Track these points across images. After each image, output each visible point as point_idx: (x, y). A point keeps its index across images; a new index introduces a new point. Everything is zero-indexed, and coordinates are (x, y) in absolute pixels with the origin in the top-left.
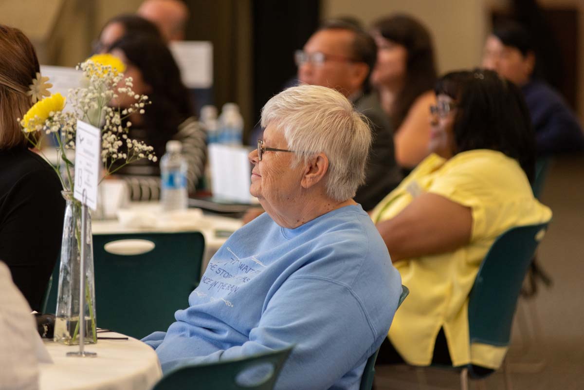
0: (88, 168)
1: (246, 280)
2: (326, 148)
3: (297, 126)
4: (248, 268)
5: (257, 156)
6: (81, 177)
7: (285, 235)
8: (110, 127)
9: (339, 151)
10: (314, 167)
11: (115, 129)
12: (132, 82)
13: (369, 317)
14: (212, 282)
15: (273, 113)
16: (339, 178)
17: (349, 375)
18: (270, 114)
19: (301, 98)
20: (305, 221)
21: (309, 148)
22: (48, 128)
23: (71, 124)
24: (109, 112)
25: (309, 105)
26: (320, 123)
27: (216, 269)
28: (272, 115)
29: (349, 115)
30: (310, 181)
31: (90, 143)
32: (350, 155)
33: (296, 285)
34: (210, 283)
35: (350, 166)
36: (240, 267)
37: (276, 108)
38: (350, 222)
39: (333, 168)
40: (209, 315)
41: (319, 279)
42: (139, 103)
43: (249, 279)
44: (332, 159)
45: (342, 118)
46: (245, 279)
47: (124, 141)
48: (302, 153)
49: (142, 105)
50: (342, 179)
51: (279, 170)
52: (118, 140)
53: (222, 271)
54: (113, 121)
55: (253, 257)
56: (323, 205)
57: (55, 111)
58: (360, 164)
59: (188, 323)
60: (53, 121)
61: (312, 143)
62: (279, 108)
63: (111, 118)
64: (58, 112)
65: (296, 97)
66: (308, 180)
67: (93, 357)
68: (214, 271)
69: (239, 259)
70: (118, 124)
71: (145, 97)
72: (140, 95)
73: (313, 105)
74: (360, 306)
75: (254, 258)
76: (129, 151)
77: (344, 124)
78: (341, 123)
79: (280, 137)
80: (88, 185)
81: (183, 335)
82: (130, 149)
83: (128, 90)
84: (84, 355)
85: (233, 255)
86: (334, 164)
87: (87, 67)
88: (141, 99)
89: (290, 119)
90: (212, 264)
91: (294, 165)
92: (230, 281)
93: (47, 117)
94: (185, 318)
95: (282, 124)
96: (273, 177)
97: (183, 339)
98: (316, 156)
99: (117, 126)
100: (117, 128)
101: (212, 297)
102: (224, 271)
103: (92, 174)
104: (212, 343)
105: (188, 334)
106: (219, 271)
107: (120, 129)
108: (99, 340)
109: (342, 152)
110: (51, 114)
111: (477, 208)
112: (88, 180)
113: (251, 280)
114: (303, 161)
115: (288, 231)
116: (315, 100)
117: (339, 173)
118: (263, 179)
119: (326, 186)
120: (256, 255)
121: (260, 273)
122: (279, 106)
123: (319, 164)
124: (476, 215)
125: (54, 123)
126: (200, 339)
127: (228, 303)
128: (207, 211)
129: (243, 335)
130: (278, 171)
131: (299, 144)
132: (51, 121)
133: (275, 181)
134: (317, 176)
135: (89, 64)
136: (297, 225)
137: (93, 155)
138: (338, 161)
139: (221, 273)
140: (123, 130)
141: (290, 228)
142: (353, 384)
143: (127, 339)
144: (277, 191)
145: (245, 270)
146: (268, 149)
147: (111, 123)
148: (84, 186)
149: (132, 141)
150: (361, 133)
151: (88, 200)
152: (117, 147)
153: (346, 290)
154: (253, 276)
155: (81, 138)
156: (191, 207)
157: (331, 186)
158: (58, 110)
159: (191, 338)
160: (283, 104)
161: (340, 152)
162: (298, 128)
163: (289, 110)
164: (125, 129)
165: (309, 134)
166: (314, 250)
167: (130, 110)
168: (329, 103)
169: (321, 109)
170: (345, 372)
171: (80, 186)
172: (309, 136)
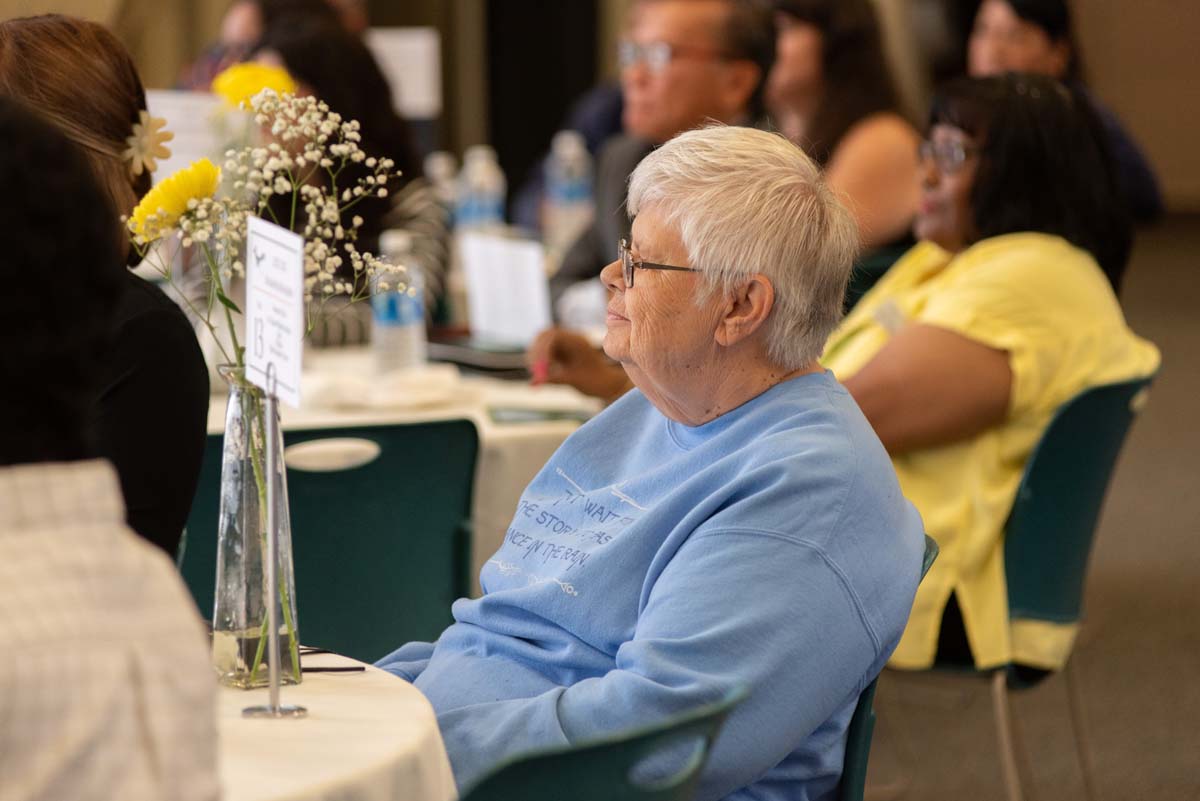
0: (277, 317)
1: (602, 540)
2: (769, 264)
3: (708, 219)
4: (605, 512)
5: (621, 276)
6: (261, 337)
7: (680, 442)
8: (319, 229)
9: (794, 269)
10: (741, 302)
11: (328, 233)
12: (360, 132)
13: (864, 610)
14: (529, 542)
15: (656, 188)
16: (794, 323)
17: (826, 727)
18: (648, 191)
19: (716, 157)
20: (721, 411)
21: (734, 264)
22: (187, 234)
23: (236, 224)
24: (316, 198)
25: (732, 173)
26: (757, 211)
27: (536, 514)
28: (654, 192)
29: (814, 193)
30: (735, 332)
31: (279, 264)
32: (817, 277)
33: (709, 550)
34: (525, 545)
35: (818, 300)
36: (588, 510)
37: (661, 176)
38: (815, 410)
39: (782, 304)
40: (528, 612)
41: (760, 536)
42: (375, 177)
43: (611, 538)
44: (781, 285)
45: (802, 199)
46: (600, 537)
47: (346, 256)
48: (718, 273)
49: (382, 179)
50: (799, 326)
51: (670, 307)
52: (334, 254)
53: (549, 518)
54: (325, 215)
55: (613, 486)
56: (759, 377)
57: (199, 198)
58: (836, 292)
59: (481, 627)
60: (197, 220)
61: (739, 254)
62: (668, 177)
63: (320, 209)
64: (207, 200)
65: (704, 155)
66: (729, 330)
67: (299, 717)
68: (534, 518)
69: (583, 493)
70: (333, 221)
71: (388, 163)
72: (378, 158)
73: (741, 172)
74: (843, 586)
75: (615, 489)
76: (356, 276)
77: (806, 214)
78: (800, 212)
79: (672, 240)
80: (279, 354)
81: (472, 654)
82: (359, 272)
83: (351, 148)
84: (279, 714)
85: (570, 484)
86: (784, 295)
87: (263, 103)
88: (381, 166)
89: (693, 202)
90: (527, 502)
91: (701, 298)
92: (569, 541)
93: (182, 211)
94: (478, 618)
95: (676, 213)
96: (656, 324)
97: (472, 662)
98: (749, 281)
99: (333, 226)
100: (333, 231)
101: (532, 575)
102: (554, 517)
103: (288, 331)
104: (534, 668)
105: (482, 650)
106: (543, 518)
107: (339, 232)
108: (306, 675)
109: (801, 270)
110: (192, 204)
111: (1021, 350)
112: (280, 345)
113: (614, 539)
114: (720, 290)
115: (683, 431)
116: (743, 161)
117: (794, 314)
118: (634, 327)
119: (767, 340)
120: (621, 484)
121: (633, 524)
122: (669, 173)
123: (754, 297)
124: (1020, 365)
125: (198, 224)
126: (509, 661)
127: (567, 588)
128: (467, 367)
129: (603, 653)
130: (668, 311)
131: (713, 256)
132: (192, 218)
133: (661, 332)
134: (749, 321)
135: (266, 97)
136: (704, 420)
137: (288, 292)
138: (793, 290)
139: (548, 521)
140: (345, 234)
141: (688, 423)
142: (831, 746)
143: (362, 669)
144: (666, 350)
145: (597, 516)
146: (646, 265)
147: (319, 219)
148: (269, 357)
149: (361, 254)
150: (839, 228)
151: (279, 388)
152: (333, 270)
153: (815, 555)
154: (619, 529)
155: (259, 255)
156: (435, 360)
157: (777, 341)
158: (206, 196)
159: (490, 658)
160: (678, 170)
161: (798, 269)
162: (709, 223)
163: (690, 182)
164: (351, 232)
165: (732, 235)
166: (742, 474)
167: (358, 191)
168: (773, 168)
169: (759, 182)
170: (818, 725)
171: (261, 357)
172: (732, 238)
